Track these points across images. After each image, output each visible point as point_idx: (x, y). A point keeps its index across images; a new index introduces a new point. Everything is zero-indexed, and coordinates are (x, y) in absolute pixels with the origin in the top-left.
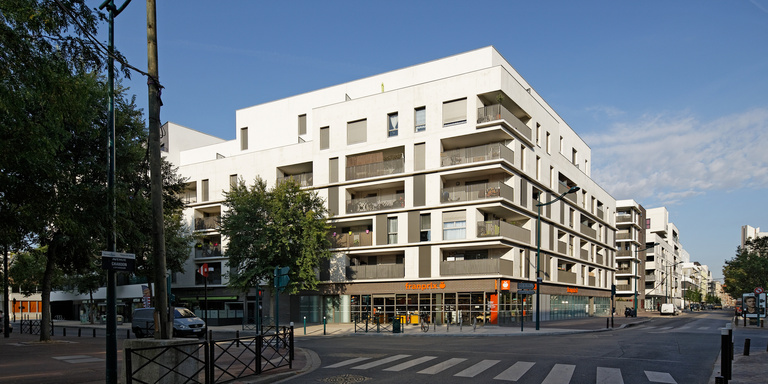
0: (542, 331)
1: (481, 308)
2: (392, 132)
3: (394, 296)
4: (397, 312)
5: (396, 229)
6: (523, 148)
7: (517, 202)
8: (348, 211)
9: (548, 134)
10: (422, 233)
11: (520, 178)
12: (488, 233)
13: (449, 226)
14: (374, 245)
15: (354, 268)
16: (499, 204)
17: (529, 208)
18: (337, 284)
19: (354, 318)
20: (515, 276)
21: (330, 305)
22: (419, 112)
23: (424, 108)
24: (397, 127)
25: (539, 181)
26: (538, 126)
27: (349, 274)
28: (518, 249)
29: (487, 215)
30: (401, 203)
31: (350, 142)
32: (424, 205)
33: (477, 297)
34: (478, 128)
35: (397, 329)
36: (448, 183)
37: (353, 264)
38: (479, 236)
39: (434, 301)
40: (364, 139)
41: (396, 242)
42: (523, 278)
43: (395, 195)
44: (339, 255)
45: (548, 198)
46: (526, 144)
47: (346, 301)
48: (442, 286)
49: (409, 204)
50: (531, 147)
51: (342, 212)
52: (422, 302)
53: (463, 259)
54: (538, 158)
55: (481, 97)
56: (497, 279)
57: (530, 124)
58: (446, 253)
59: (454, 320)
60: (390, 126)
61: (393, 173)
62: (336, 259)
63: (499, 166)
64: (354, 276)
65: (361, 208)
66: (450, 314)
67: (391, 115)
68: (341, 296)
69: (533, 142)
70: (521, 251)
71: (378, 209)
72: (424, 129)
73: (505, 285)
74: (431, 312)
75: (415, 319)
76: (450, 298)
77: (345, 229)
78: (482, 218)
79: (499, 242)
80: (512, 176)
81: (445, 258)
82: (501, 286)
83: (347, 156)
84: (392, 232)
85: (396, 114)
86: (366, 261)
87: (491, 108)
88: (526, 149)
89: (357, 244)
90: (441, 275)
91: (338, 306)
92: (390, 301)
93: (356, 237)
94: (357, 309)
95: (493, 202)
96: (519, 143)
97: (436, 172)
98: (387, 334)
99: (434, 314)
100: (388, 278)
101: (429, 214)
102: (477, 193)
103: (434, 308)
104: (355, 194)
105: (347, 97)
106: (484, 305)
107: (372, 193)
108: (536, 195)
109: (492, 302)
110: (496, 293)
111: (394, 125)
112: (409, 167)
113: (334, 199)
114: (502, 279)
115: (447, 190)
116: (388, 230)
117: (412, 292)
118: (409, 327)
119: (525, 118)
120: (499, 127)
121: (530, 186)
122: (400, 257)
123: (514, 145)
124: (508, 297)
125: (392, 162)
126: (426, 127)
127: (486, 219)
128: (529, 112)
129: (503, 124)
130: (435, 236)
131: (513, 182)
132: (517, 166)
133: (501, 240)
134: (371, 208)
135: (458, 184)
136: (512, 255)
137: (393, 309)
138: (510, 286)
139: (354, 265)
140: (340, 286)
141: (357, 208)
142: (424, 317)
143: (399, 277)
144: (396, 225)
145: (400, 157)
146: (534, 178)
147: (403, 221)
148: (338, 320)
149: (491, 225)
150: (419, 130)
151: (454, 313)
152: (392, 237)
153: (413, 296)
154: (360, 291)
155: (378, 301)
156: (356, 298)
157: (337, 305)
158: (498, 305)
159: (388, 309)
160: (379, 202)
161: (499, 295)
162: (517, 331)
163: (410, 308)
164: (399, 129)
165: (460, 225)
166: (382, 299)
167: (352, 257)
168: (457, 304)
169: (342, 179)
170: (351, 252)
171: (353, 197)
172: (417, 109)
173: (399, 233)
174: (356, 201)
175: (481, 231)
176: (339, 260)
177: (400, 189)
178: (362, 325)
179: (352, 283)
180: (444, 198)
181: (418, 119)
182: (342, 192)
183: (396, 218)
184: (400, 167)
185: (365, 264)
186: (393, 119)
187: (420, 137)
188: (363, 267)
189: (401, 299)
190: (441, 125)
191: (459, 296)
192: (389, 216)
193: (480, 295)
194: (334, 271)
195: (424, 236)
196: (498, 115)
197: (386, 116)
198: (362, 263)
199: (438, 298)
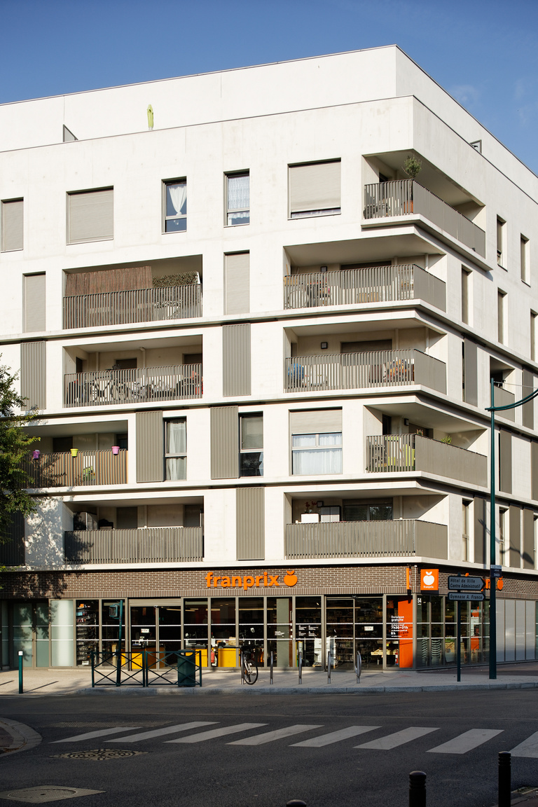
0: (501, 680)
1: (378, 630)
2: (174, 224)
3: (180, 603)
4: (185, 641)
5: (183, 445)
6: (465, 272)
7: (454, 394)
8: (68, 400)
9: (524, 240)
10: (243, 457)
11: (459, 341)
12: (390, 462)
13: (304, 443)
14: (132, 483)
15: (83, 536)
16: (413, 399)
17: (482, 407)
18: (44, 575)
19: (87, 653)
20: (453, 560)
21: (26, 626)
22: (235, 181)
23: (245, 173)
24: (184, 210)
25: (506, 346)
26: (500, 222)
27: (73, 549)
28: (459, 498)
29: (389, 420)
30: (193, 386)
31: (72, 239)
32: (249, 393)
33: (369, 605)
34: (365, 228)
35: (187, 679)
36: (300, 343)
37: (79, 525)
38: (370, 468)
39: (272, 616)
40: (106, 233)
41: (182, 475)
42: (472, 563)
43: (180, 368)
44: (49, 505)
45: (527, 383)
46: (472, 264)
47: (64, 615)
48: (290, 579)
49: (213, 389)
50: (485, 270)
51: (54, 402)
52: (245, 617)
53: (336, 518)
54: (501, 294)
55: (374, 160)
56: (412, 564)
57: (483, 220)
58: (298, 505)
59: (319, 659)
60: (169, 208)
61: (175, 316)
62: (41, 514)
63: (412, 314)
64: (85, 556)
65: (101, 394)
66: (310, 645)
67: (169, 183)
68: (53, 602)
69: (489, 259)
70: (466, 503)
71: (143, 399)
72: (246, 221)
73: (429, 580)
74: (265, 639)
75: (231, 657)
76: (307, 608)
77: (62, 441)
78: (377, 427)
79: (414, 484)
80: (441, 335)
81: (296, 515)
82: (419, 581)
83: (68, 272)
84: (173, 452)
85: (182, 181)
86: (113, 519)
87: (393, 186)
88: (474, 276)
89: (88, 480)
90: (288, 554)
91: (45, 629)
92: (169, 615)
93: (88, 461)
94: (92, 633)
95: (400, 394)
96: (458, 263)
97: (275, 319)
98: (167, 690)
99: (272, 647)
100: (165, 560)
101: (260, 414)
102: (365, 369)
103: (271, 631)
104: (84, 361)
105: (68, 134)
106: (384, 623)
107: (126, 360)
108: (498, 376)
109: (401, 618)
110: (408, 598)
111: (177, 206)
112: (213, 305)
113: (34, 370)
114: (422, 566)
115: (300, 362)
116: (166, 448)
117: (221, 593)
118: (218, 675)
119: (469, 206)
120: (411, 230)
121: (483, 358)
122: (192, 511)
123: (445, 268)
124: (437, 609)
125: (170, 292)
126: (251, 215)
127: (387, 430)
128: (479, 194)
129: (418, 225)
130: (274, 466)
131: (446, 349)
132: (453, 315)
133: (419, 480)
134: (126, 394)
135: (325, 346)
136: (445, 512)
137: (175, 633)
138: (438, 582)
139: (82, 527)
140: (52, 578)
141: (89, 392)
142: (250, 654)
143: (190, 559)
144: (183, 435)
145: (190, 281)
146: (492, 339)
147: (199, 425)
148: (46, 659)
149: (399, 444)
150: (236, 222)
151: (318, 643)
152: (172, 464)
153: (223, 604)
154: (98, 591)
155: (144, 616)
156: (88, 608)
157: (43, 625)
158: (414, 623)
159: (165, 633)
160: (142, 381)
161: (416, 601)
162: (447, 681)
163: (217, 632)
164: (189, 216)
165: (328, 442)
166: (151, 609)
167: (78, 508)
168: (323, 623)
169: (54, 322)
170: (78, 498)
171: (80, 365)
172: (230, 175)
173: (190, 454)
174: (88, 377)
175: (376, 456)
176: (49, 516)
177: (192, 355)
178: (108, 672)
179: (79, 572)
180: (294, 380)
181: (232, 197)
182: (55, 355)
183: (183, 419)
184: (192, 302)
185: (111, 525)
186: (176, 193)
187: (237, 238)
188: (106, 533)
189: (195, 611)
190: (285, 214)
191: (329, 604)
192: (167, 414)
193: (374, 600)
194: (36, 544)
195: (250, 464)
196: (409, 202)
197: (159, 186)
198: (103, 524)
199: (281, 607)
